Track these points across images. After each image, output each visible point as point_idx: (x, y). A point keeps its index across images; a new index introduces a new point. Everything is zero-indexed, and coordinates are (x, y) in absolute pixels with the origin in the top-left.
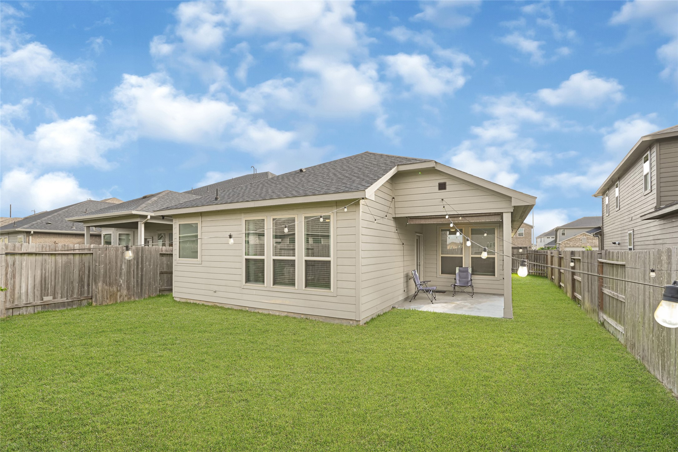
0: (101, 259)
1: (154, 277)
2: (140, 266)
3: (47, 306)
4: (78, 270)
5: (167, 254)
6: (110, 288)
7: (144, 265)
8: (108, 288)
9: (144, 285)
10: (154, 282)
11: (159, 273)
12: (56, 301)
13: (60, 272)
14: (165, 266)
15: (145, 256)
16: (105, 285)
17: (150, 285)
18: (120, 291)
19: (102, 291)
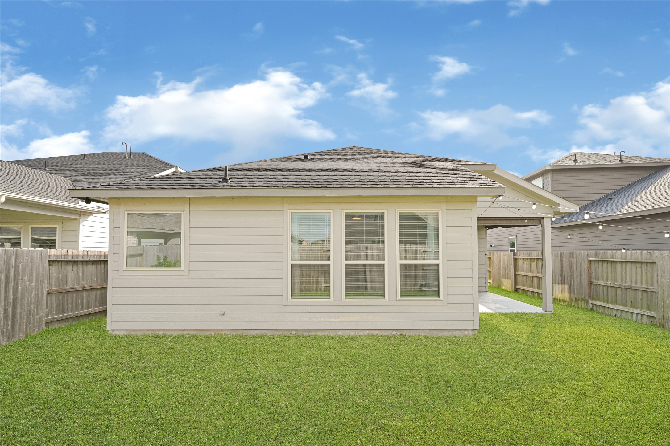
1: (38, 301)
2: (12, 284)
5: (58, 261)
7: (20, 280)
9: (18, 316)
10: (37, 310)
11: (45, 293)
14: (54, 280)
15: (22, 266)
17: (30, 314)
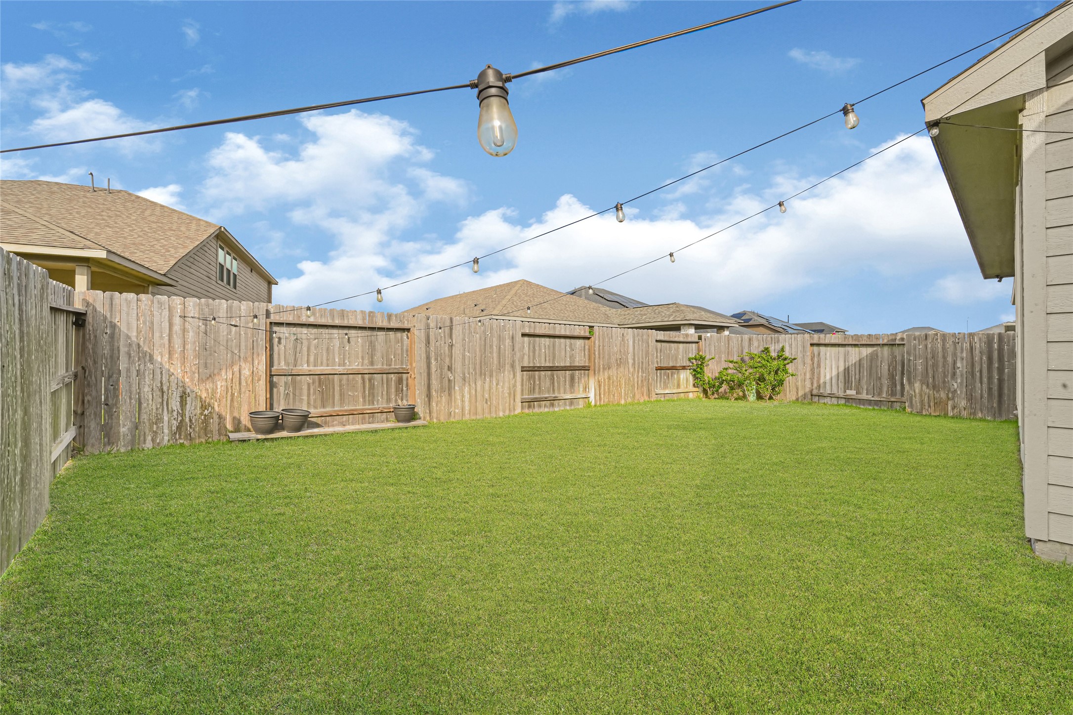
0: (917, 352)
3: (851, 401)
4: (887, 364)
6: (935, 393)
8: (931, 392)
12: (860, 397)
13: (865, 366)
16: (924, 387)
18: (953, 399)
19: (921, 395)
